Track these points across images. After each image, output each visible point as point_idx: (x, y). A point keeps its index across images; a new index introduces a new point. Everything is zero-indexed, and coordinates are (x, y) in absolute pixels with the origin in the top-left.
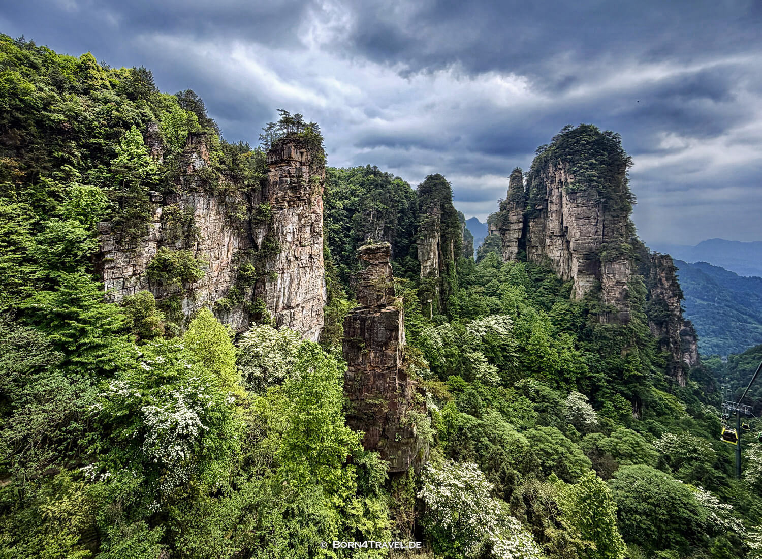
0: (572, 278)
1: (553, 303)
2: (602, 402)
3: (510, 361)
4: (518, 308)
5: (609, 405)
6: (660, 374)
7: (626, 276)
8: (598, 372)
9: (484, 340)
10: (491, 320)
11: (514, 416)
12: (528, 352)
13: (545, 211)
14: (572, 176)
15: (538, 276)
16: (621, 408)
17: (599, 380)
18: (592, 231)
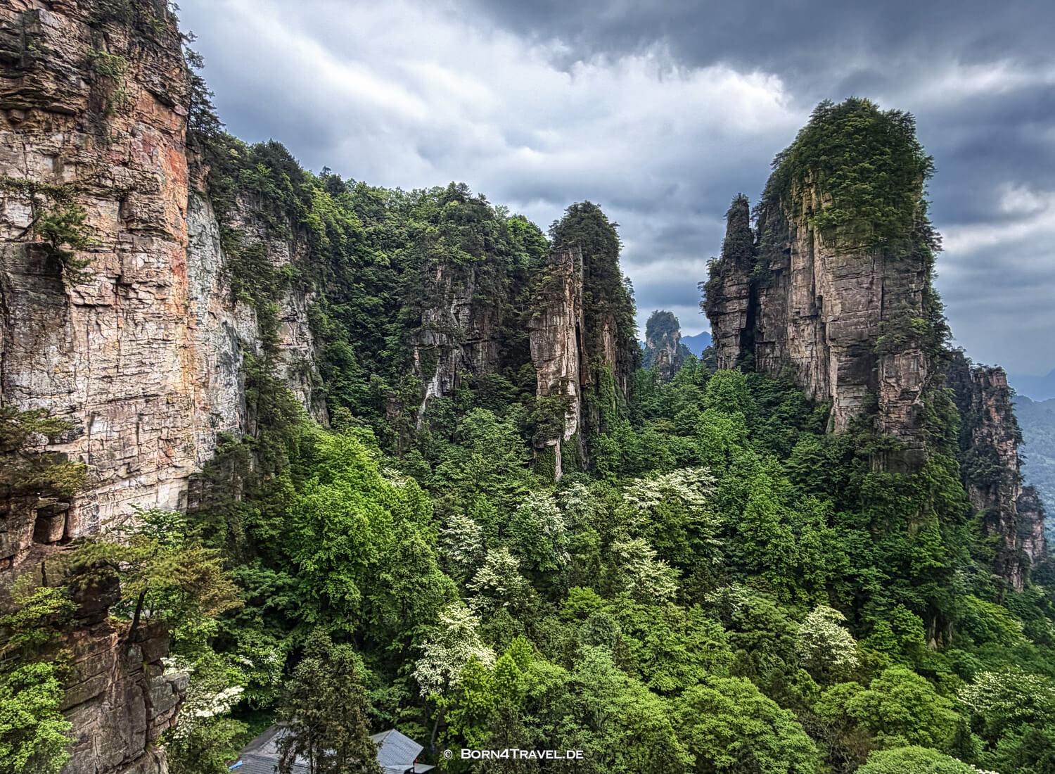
0: (831, 397)
1: (794, 444)
2: (872, 622)
3: (705, 556)
4: (727, 453)
5: (883, 626)
6: (984, 573)
7: (918, 380)
8: (867, 566)
9: (655, 516)
10: (675, 480)
11: (689, 662)
12: (741, 535)
13: (785, 273)
14: (827, 196)
15: (771, 397)
16: (904, 632)
17: (867, 581)
18: (863, 300)
